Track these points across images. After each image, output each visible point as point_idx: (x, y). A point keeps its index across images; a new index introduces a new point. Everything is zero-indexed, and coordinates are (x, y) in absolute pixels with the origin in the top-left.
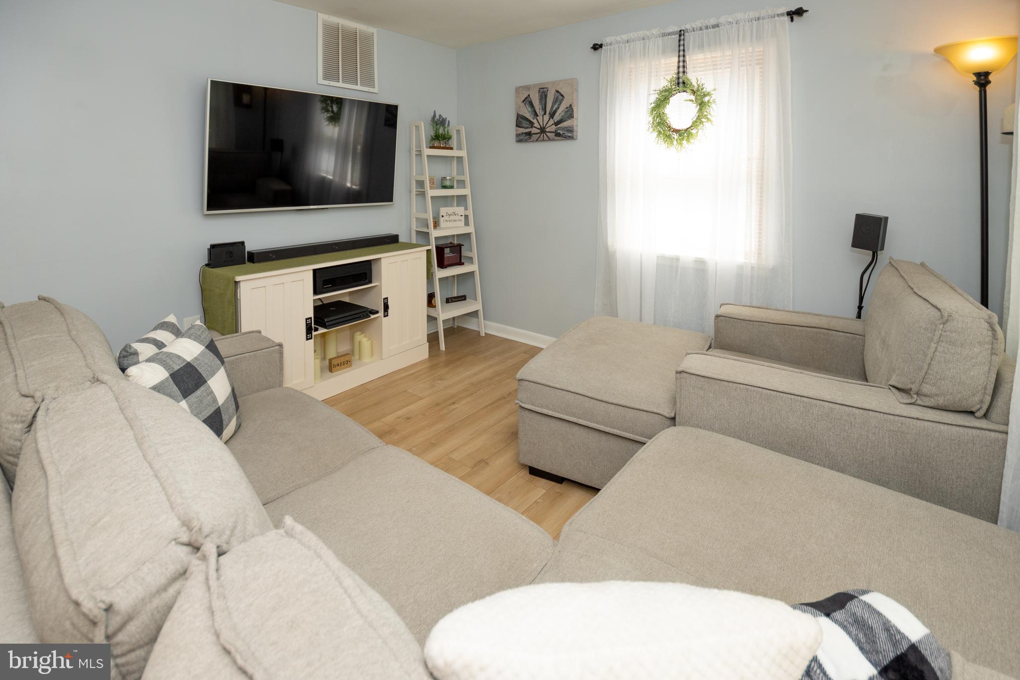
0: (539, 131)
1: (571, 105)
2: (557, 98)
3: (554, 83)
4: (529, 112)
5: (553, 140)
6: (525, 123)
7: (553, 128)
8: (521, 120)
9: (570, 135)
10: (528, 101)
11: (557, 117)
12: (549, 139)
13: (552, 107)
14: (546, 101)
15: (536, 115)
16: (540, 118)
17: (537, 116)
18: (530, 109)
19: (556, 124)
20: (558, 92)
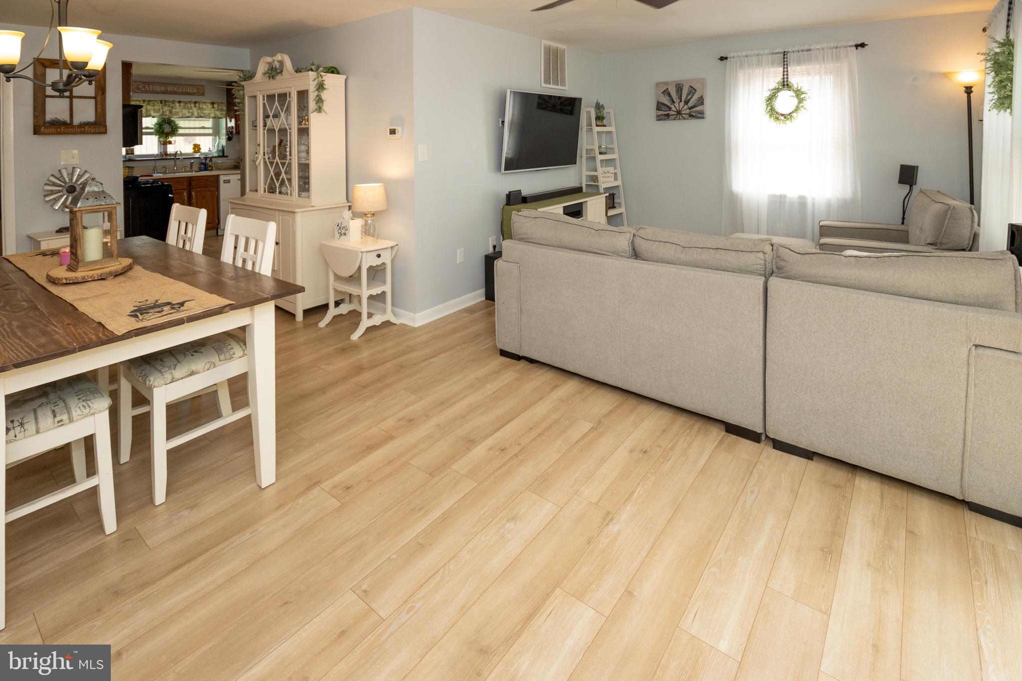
0: (676, 113)
1: (702, 96)
2: (691, 91)
3: (688, 81)
4: (667, 100)
5: (688, 119)
6: (663, 108)
7: (688, 111)
8: (660, 106)
9: (701, 116)
10: (666, 93)
11: (691, 104)
12: (684, 119)
13: (687, 97)
14: (681, 93)
15: (673, 102)
16: (677, 105)
17: (674, 103)
18: (668, 98)
19: (690, 109)
20: (692, 87)
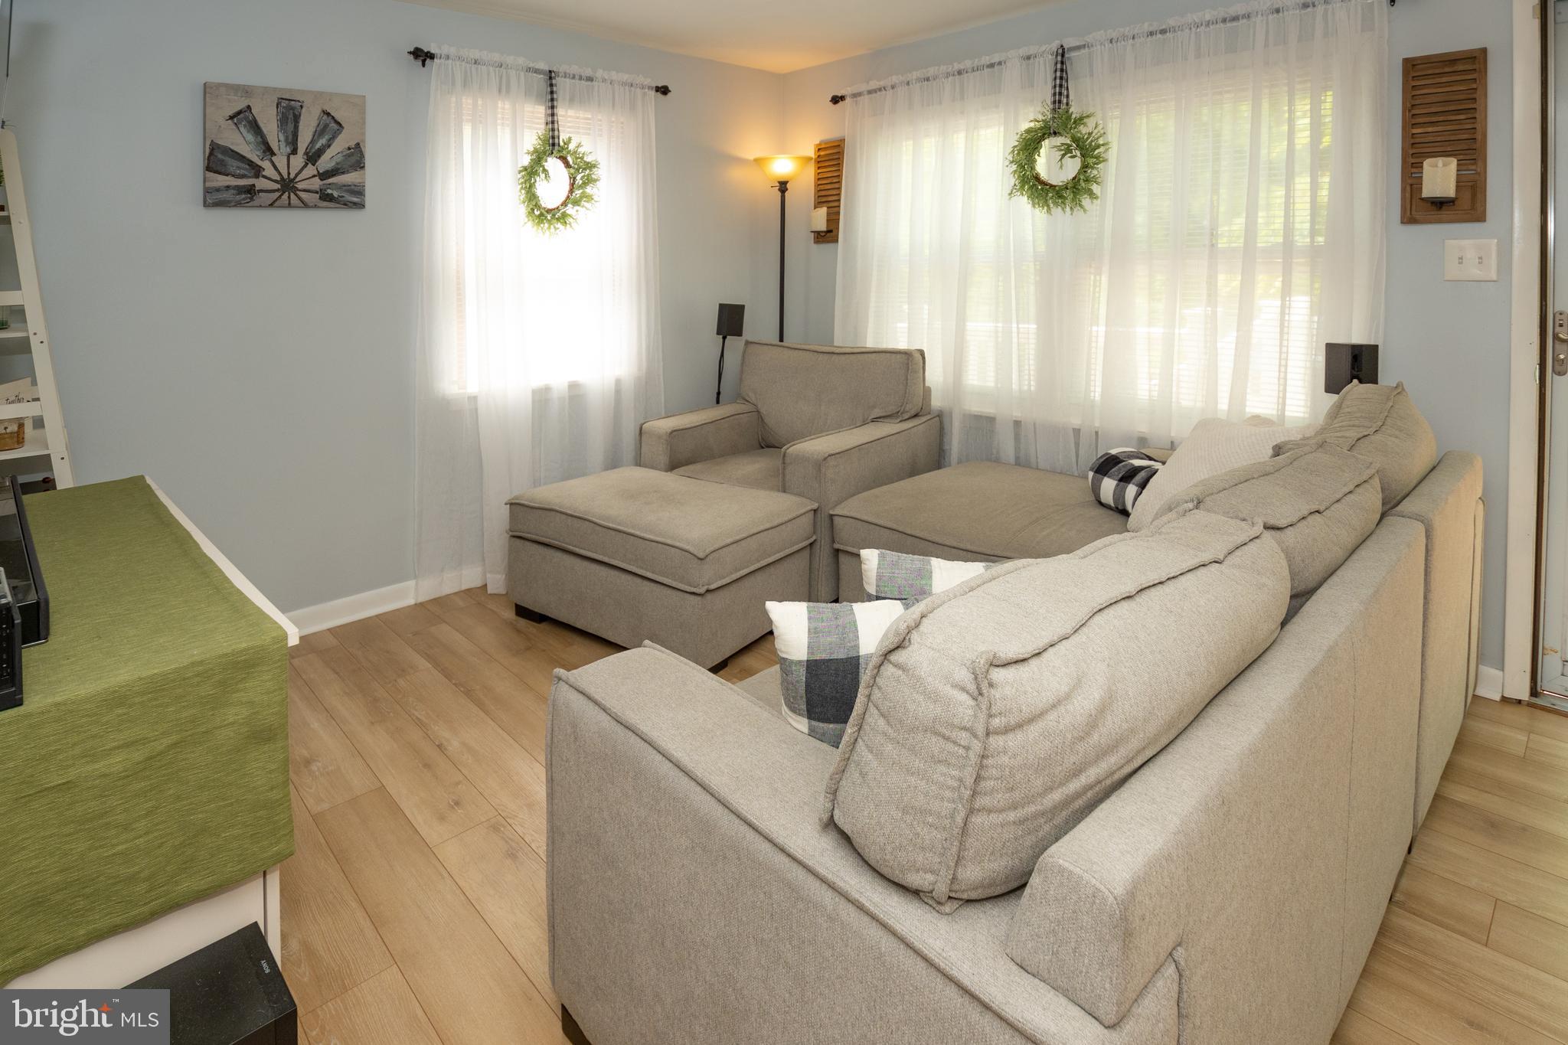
0: (277, 186)
1: (358, 144)
2: (326, 126)
3: (318, 95)
4: (248, 143)
5: (316, 206)
6: (233, 165)
7: (317, 183)
8: (216, 159)
9: (355, 199)
10: (244, 118)
11: (325, 162)
12: (305, 205)
13: (313, 142)
14: (296, 128)
15: (268, 151)
16: (280, 161)
17: (273, 154)
18: (250, 137)
19: (324, 176)
20: (328, 114)
